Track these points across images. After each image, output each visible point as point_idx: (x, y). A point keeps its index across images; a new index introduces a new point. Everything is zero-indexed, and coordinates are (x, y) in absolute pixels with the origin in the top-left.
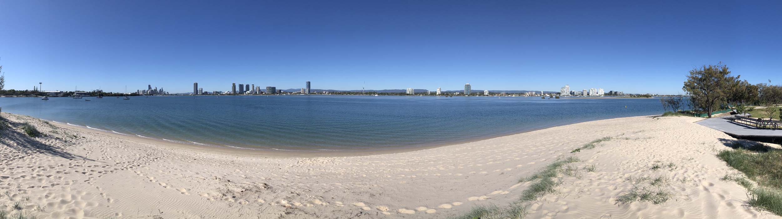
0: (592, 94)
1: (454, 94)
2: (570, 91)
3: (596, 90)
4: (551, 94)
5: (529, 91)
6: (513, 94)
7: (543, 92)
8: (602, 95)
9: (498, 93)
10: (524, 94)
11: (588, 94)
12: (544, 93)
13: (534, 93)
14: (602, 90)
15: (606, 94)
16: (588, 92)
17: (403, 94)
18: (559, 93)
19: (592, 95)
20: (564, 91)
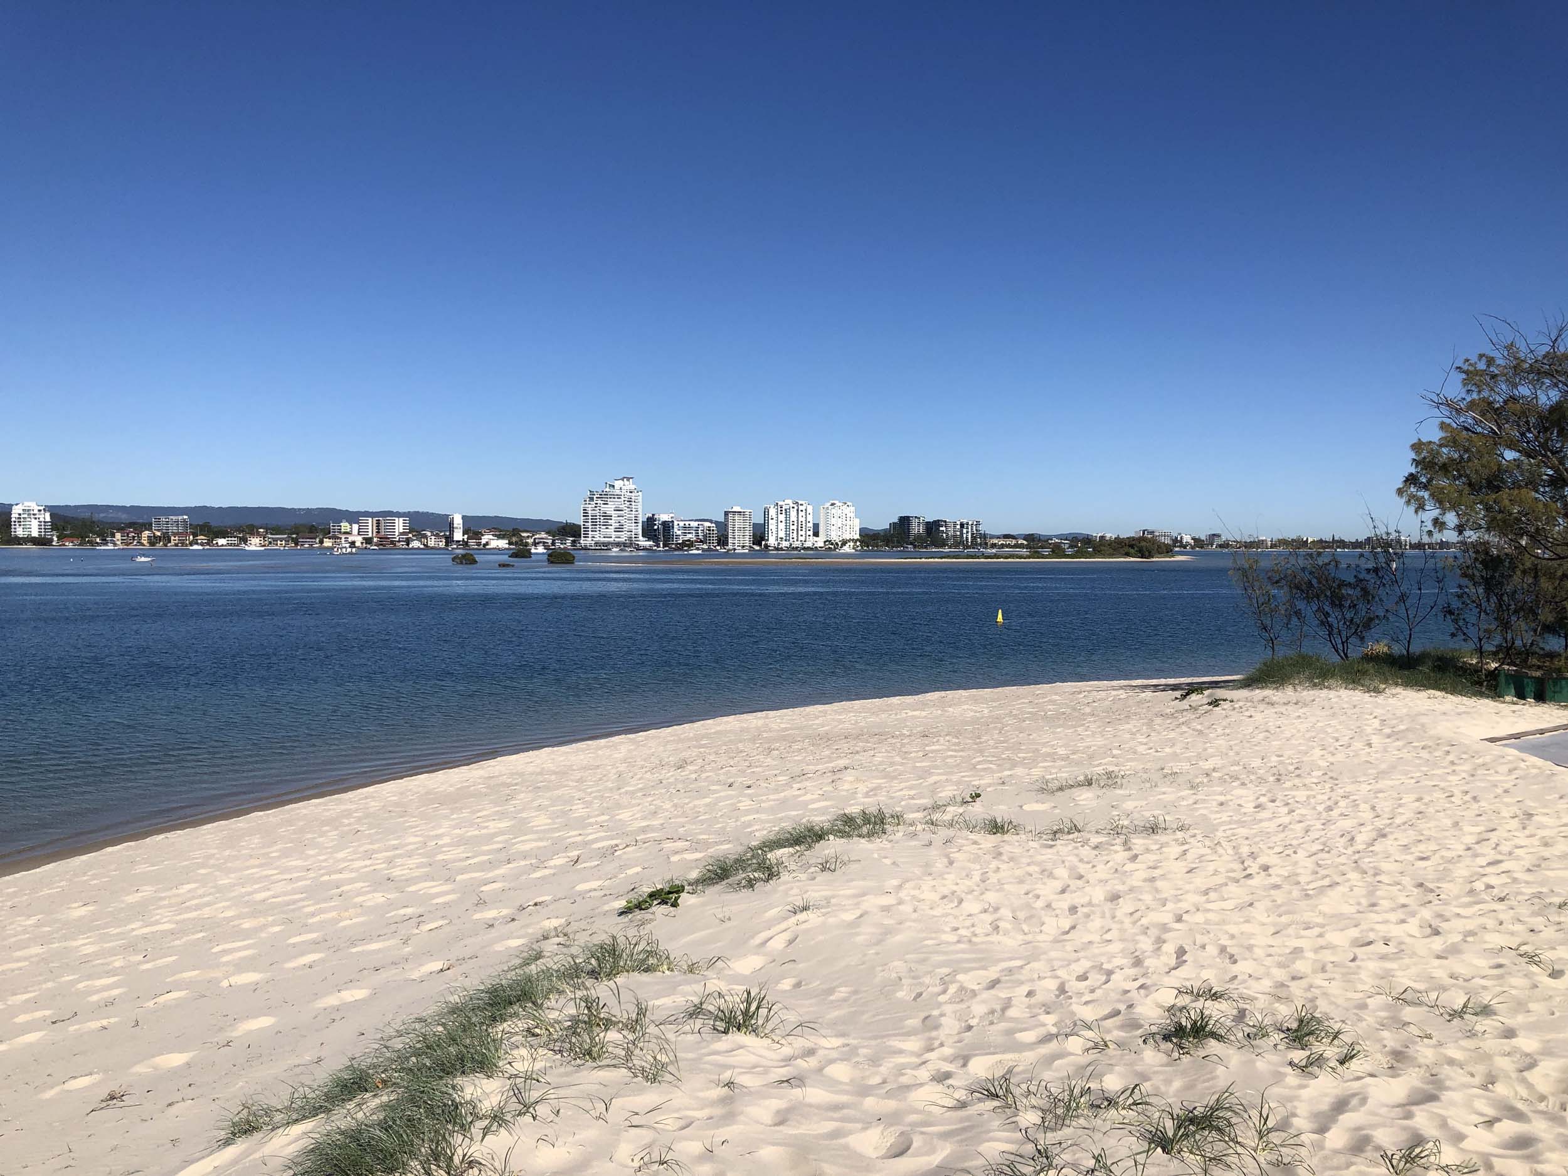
0: (782, 534)
2: (641, 519)
3: (810, 509)
4: (516, 532)
5: (367, 514)
6: (252, 531)
7: (464, 518)
8: (844, 543)
9: (135, 523)
10: (327, 533)
11: (759, 536)
12: (474, 527)
13: (400, 525)
14: (850, 511)
15: (869, 538)
16: (755, 526)
18: (572, 531)
19: (785, 544)
20: (607, 517)
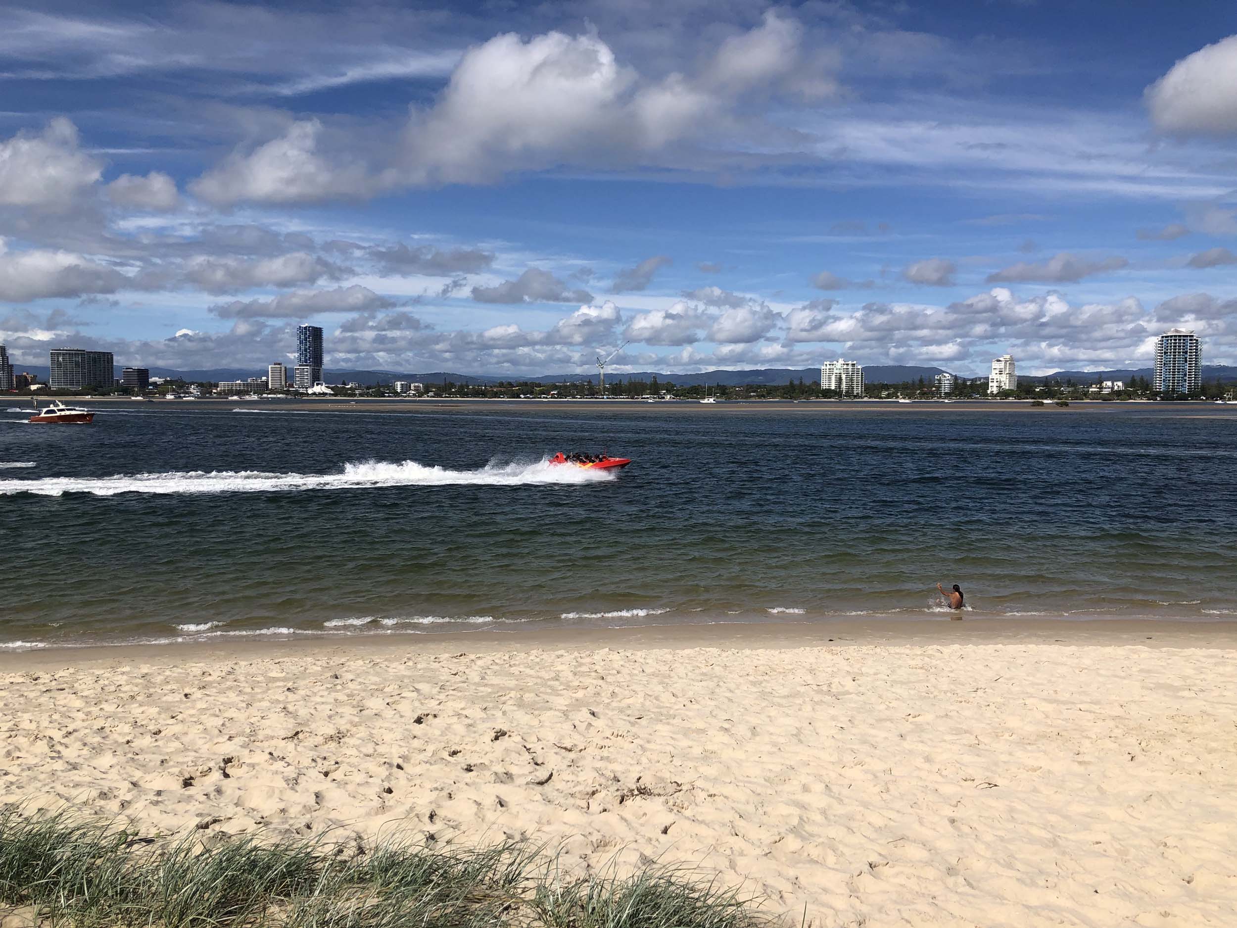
1: (1093, 389)
17: (803, 392)
